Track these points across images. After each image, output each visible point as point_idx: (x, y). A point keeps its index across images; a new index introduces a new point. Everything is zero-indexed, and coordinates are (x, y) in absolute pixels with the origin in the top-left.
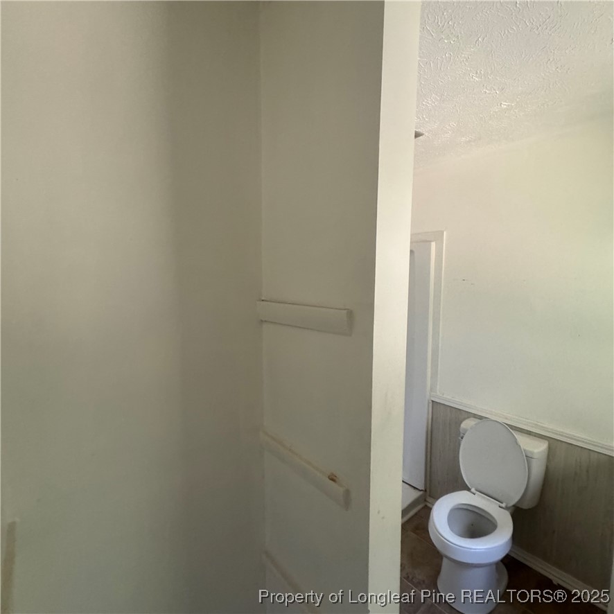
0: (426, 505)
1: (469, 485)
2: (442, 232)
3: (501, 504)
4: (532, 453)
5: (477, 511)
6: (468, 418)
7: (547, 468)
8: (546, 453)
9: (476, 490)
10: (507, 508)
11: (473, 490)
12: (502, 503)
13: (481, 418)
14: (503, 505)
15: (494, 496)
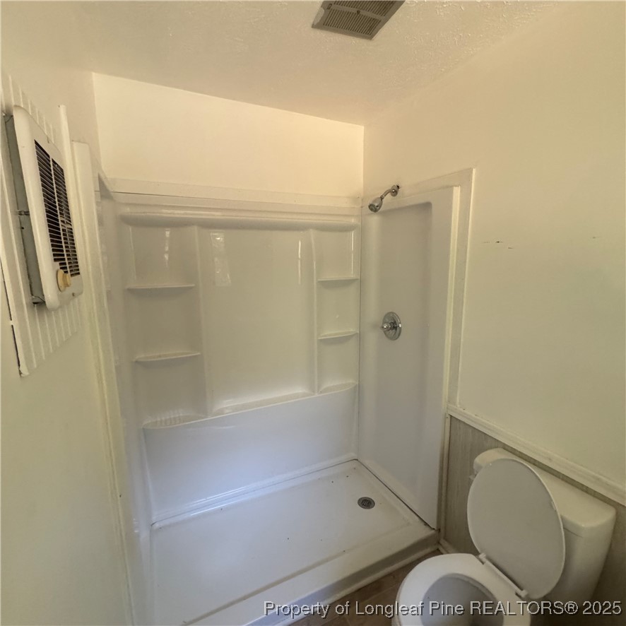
0: (438, 549)
1: (476, 546)
2: (471, 170)
3: (519, 591)
4: (577, 526)
9: (487, 559)
11: (483, 557)
12: (521, 589)
14: (523, 593)
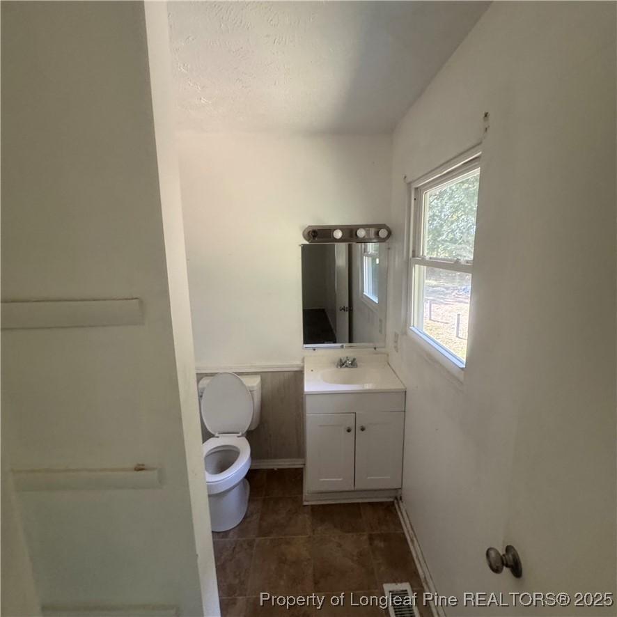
1: (213, 433)
3: (239, 435)
4: (253, 387)
5: (224, 449)
6: (202, 378)
7: (262, 393)
8: (260, 385)
9: (219, 433)
10: (242, 436)
11: (217, 435)
12: (238, 433)
13: (212, 375)
14: (240, 434)
15: (231, 431)
